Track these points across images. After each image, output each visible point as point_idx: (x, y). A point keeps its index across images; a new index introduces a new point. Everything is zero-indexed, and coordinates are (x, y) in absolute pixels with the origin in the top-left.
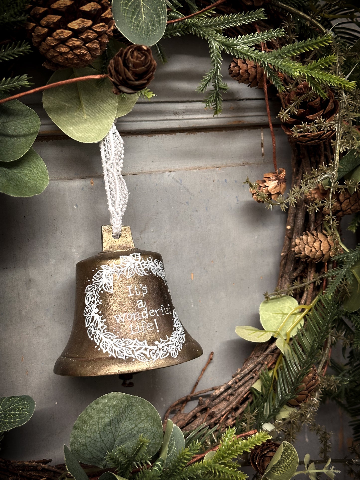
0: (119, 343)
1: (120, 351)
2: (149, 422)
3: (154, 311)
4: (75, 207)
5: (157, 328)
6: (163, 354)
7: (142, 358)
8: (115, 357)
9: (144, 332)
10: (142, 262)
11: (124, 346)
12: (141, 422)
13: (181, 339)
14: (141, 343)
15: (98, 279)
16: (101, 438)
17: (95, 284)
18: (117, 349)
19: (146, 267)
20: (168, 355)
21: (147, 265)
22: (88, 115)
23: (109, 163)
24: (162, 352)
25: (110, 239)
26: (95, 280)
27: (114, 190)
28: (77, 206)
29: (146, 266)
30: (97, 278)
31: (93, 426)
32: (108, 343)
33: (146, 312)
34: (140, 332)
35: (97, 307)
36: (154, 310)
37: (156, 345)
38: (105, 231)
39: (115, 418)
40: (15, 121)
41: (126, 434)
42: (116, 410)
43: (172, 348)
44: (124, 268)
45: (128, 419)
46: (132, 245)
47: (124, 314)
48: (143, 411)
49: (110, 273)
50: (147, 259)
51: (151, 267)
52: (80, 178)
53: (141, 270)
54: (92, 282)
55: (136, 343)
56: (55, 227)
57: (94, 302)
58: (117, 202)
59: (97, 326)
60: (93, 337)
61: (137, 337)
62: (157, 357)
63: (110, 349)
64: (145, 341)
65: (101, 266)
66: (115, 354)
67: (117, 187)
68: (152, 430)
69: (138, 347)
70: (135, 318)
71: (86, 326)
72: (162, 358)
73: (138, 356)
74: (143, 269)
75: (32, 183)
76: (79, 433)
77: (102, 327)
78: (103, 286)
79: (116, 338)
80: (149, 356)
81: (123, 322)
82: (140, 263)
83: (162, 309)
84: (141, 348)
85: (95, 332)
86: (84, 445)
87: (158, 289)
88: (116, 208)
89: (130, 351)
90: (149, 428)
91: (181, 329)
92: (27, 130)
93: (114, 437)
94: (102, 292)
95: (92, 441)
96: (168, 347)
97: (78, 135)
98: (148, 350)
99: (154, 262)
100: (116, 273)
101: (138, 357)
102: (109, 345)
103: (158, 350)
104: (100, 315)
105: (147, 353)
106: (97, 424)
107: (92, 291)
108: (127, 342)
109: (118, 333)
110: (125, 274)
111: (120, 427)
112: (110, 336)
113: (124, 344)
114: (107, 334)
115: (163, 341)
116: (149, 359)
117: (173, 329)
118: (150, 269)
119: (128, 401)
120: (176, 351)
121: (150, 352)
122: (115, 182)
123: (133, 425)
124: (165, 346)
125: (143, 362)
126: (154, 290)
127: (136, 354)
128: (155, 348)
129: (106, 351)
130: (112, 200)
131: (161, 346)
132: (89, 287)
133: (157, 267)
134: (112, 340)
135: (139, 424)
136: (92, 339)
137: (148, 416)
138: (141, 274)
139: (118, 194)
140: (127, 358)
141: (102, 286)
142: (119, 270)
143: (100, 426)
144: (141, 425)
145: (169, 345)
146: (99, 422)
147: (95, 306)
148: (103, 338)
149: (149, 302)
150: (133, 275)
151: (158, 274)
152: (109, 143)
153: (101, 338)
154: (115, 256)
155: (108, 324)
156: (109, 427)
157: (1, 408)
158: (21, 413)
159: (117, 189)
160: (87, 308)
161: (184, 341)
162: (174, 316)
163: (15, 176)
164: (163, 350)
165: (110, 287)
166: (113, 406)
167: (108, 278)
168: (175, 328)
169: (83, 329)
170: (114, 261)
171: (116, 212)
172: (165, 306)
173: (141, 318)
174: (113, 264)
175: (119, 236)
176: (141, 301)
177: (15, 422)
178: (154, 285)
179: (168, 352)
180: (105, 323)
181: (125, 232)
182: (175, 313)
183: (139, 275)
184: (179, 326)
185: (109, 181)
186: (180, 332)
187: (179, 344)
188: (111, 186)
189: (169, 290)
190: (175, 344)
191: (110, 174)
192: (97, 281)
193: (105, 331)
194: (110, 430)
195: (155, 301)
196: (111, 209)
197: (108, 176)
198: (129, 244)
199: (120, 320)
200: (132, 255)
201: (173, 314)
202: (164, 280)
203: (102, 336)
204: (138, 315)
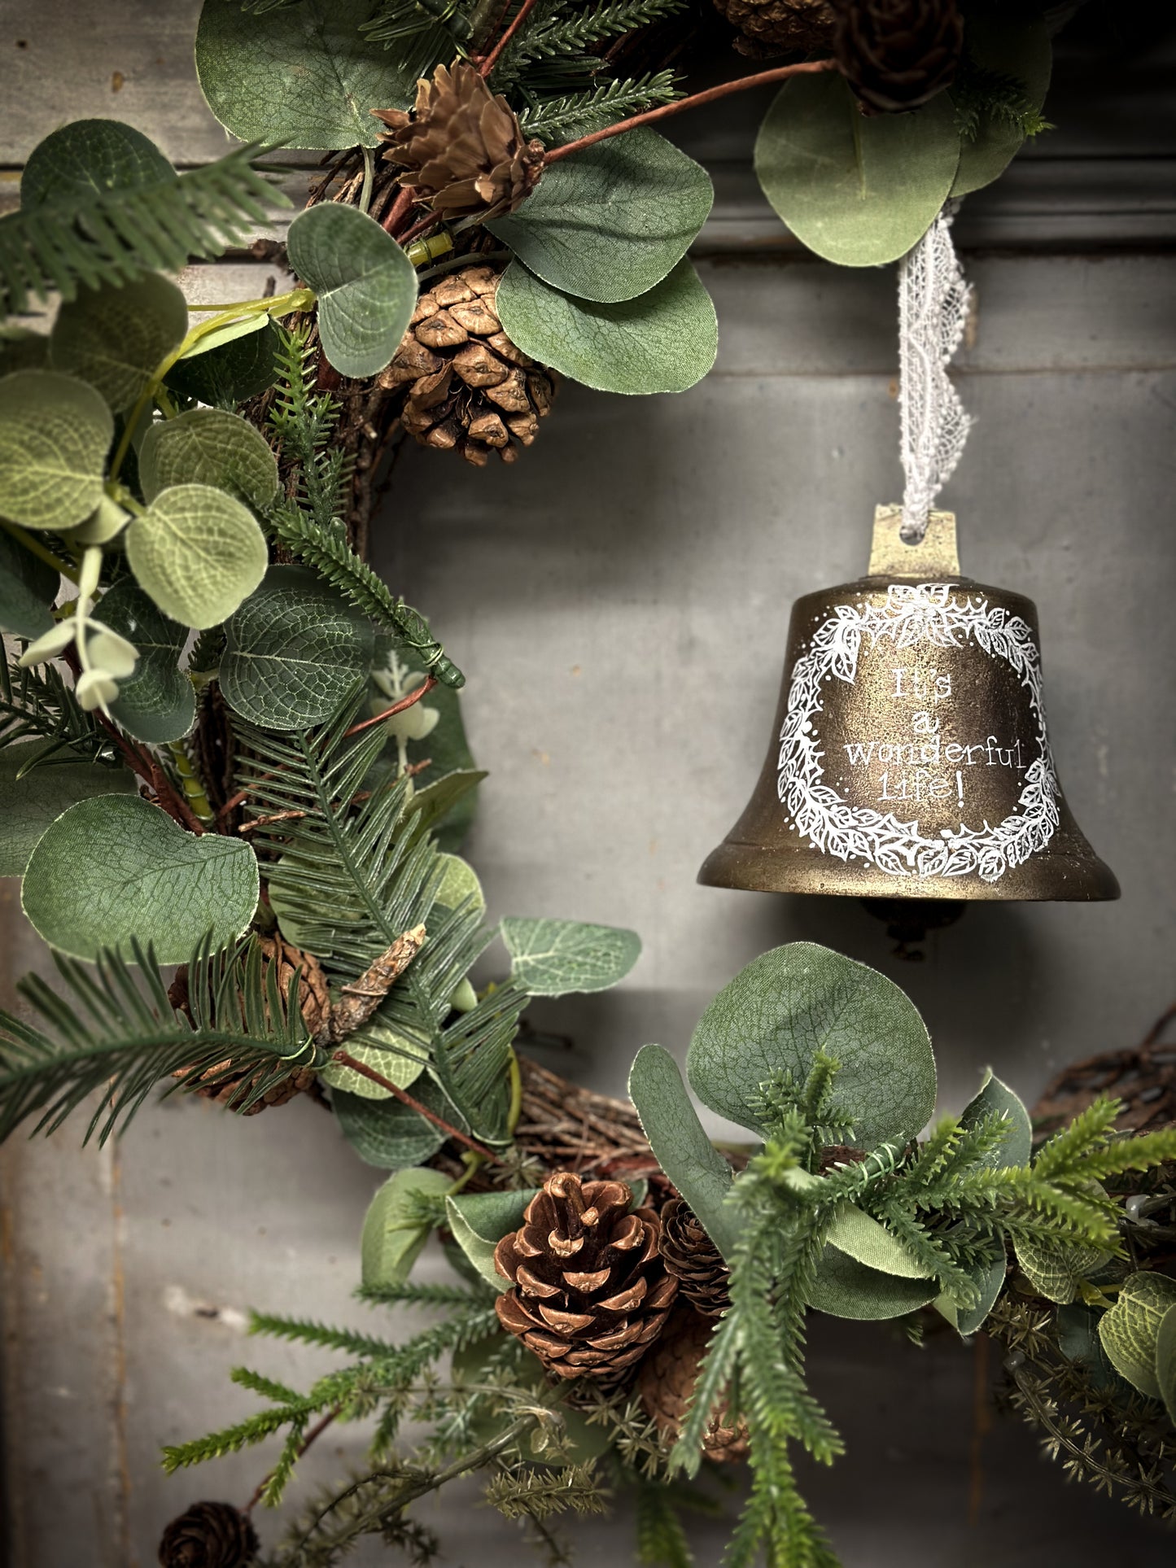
0: (843, 819)
1: (840, 837)
2: (899, 1044)
3: (960, 748)
4: (835, 454)
5: (961, 795)
6: (953, 865)
7: (891, 864)
8: (823, 851)
9: (918, 800)
10: (949, 608)
11: (854, 828)
12: (877, 1039)
13: (1030, 839)
14: (900, 826)
15: (822, 644)
16: (763, 1056)
17: (814, 655)
18: (834, 833)
19: (959, 624)
20: (968, 869)
21: (965, 618)
22: (873, 188)
23: (917, 325)
24: (954, 859)
25: (894, 544)
26: (817, 646)
27: (919, 405)
28: (841, 452)
29: (961, 620)
30: (822, 640)
31: (746, 1022)
32: (817, 813)
33: (936, 748)
34: (905, 797)
35: (810, 719)
36: (963, 745)
37: (943, 839)
38: (883, 519)
39: (803, 1011)
40: (653, 198)
42: (809, 992)
43: (989, 855)
44: (894, 620)
45: (841, 1023)
46: (955, 567)
47: (872, 744)
48: (884, 1011)
49: (856, 628)
50: (969, 603)
51: (977, 626)
52: (857, 373)
53: (942, 630)
54: (809, 649)
55: (888, 825)
56: (775, 504)
57: (804, 705)
58: (922, 440)
59: (800, 769)
60: (786, 795)
61: (895, 809)
62: (933, 868)
63: (818, 831)
64: (915, 824)
65: (836, 609)
66: (826, 844)
67: (928, 398)
68: (905, 1068)
69: (888, 835)
70: (899, 758)
71: (780, 766)
72: (947, 874)
73: (883, 857)
74: (948, 628)
75: (666, 364)
76: (712, 1033)
77: (813, 771)
78: (833, 663)
79: (839, 805)
80: (911, 862)
81: (867, 763)
82: (942, 612)
83: (989, 749)
84: (898, 839)
85: (794, 784)
86: (719, 1065)
87: (990, 691)
88: (919, 455)
89: (865, 842)
90: (899, 1062)
91: (1044, 816)
92: (676, 222)
93: (800, 1063)
94: (828, 678)
95: (740, 1059)
96: (978, 850)
97: (833, 243)
98: (916, 848)
99: (991, 613)
100: (869, 630)
101: (881, 859)
102: (817, 819)
103: (946, 852)
104: (813, 739)
105: (910, 854)
106: (755, 1019)
107: (806, 675)
108: (863, 818)
109: (847, 790)
110: (893, 636)
111: (821, 1041)
112: (824, 797)
113: (855, 823)
114: (820, 790)
115: (969, 832)
116: (909, 869)
117: (1015, 809)
118: (972, 631)
119: (842, 974)
120: (999, 865)
121: (919, 852)
122: (924, 383)
123: (855, 1045)
124: (969, 846)
125: (890, 875)
126: (972, 692)
127: (878, 852)
128: (938, 845)
129: (805, 833)
130: (911, 432)
131: (956, 843)
132: (802, 664)
133: (1000, 630)
134: (828, 808)
135: (870, 1044)
136: (783, 800)
137: (896, 1028)
138: (939, 641)
139: (928, 415)
140: (853, 857)
141: (830, 661)
142: (879, 622)
143: (764, 1025)
144: (876, 1048)
145: (982, 845)
146: (762, 1014)
147: (807, 714)
148: (810, 801)
149: (951, 721)
150: (916, 640)
151: (997, 650)
152: (923, 268)
153: (804, 800)
154: (877, 585)
155: (828, 765)
156: (788, 1035)
157: (558, 944)
158: (599, 963)
159: (925, 402)
160: (791, 719)
161: (1042, 847)
162: (1033, 776)
163: (626, 341)
164: (961, 854)
165: (850, 667)
166: (799, 979)
167: (848, 641)
168: (1022, 810)
169: (771, 773)
170: (871, 596)
171: (920, 467)
172: (1004, 742)
173: (916, 762)
174: (867, 604)
175: (918, 538)
176: (927, 714)
177: (578, 979)
178: (977, 677)
179: (972, 864)
180: (821, 762)
181: (939, 528)
182: (1042, 770)
183: (933, 642)
184: (1044, 806)
185: (910, 379)
186: (1038, 821)
187: (1020, 850)
188: (913, 394)
189: (1032, 704)
190: (1006, 848)
191: (916, 360)
192: (820, 649)
193: (818, 782)
194: (791, 1041)
195: (969, 723)
196: (906, 457)
197: (910, 363)
198: (944, 563)
199: (859, 759)
200: (924, 586)
201: (1030, 771)
202: (1020, 671)
203: (806, 795)
204: (912, 751)
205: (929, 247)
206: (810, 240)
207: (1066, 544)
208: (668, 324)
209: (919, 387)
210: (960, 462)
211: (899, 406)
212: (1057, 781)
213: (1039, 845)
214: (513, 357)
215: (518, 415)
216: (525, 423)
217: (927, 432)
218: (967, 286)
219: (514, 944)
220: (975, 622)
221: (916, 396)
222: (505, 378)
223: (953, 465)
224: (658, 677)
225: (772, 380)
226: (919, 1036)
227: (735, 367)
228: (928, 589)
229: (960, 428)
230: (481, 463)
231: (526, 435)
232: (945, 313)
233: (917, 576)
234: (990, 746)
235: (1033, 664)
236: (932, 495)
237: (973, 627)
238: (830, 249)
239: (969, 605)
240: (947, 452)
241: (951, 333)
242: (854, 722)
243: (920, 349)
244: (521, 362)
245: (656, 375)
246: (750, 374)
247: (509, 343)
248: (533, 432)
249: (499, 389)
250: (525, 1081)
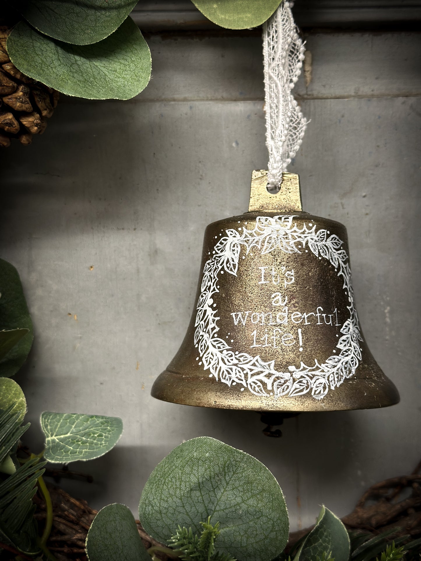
0: (229, 359)
1: (227, 371)
2: (265, 500)
3: (300, 315)
4: (234, 145)
5: (301, 344)
6: (296, 389)
7: (257, 389)
8: (217, 379)
9: (275, 347)
10: (293, 230)
11: (236, 365)
12: (252, 496)
13: (344, 370)
14: (263, 363)
15: (219, 252)
16: (184, 507)
17: (215, 259)
18: (224, 368)
19: (298, 239)
20: (305, 392)
21: (303, 236)
23: (273, 65)
24: (296, 385)
25: (263, 193)
26: (217, 253)
27: (276, 111)
28: (237, 144)
29: (300, 237)
30: (218, 250)
31: (172, 485)
32: (215, 355)
33: (286, 315)
34: (267, 345)
35: (212, 297)
36: (302, 313)
37: (290, 372)
38: (257, 179)
39: (207, 479)
41: (227, 511)
42: (209, 468)
43: (318, 382)
44: (260, 237)
45: (230, 487)
46: (298, 206)
47: (247, 313)
48: (255, 480)
49: (237, 242)
50: (305, 226)
51: (310, 240)
52: (245, 99)
53: (288, 243)
54: (212, 255)
55: (256, 363)
56: (201, 172)
57: (209, 289)
58: (278, 132)
59: (206, 327)
60: (198, 343)
61: (261, 353)
62: (283, 391)
63: (215, 366)
64: (273, 363)
65: (227, 231)
66: (219, 375)
67: (281, 107)
68: (270, 515)
69: (256, 370)
70: (263, 321)
71: (196, 325)
72: (292, 395)
73: (252, 384)
74: (292, 242)
75: (119, 84)
76: (153, 490)
77: (213, 329)
78: (225, 264)
79: (227, 350)
80: (269, 387)
81: (244, 324)
82: (288, 232)
83: (318, 315)
84: (262, 372)
85: (202, 336)
86: (157, 512)
87: (318, 279)
88: (276, 141)
89: (242, 374)
90: (266, 511)
91: (352, 355)
93: (206, 510)
94: (222, 272)
95: (170, 508)
96: (311, 378)
97: (223, 16)
98: (273, 377)
99: (318, 233)
100: (245, 244)
101: (251, 386)
102: (214, 359)
103: (291, 381)
104: (214, 309)
105: (269, 382)
106: (178, 483)
107: (210, 271)
108: (241, 359)
109: (232, 341)
110: (259, 247)
111: (218, 497)
112: (219, 345)
113: (237, 362)
114: (217, 341)
115: (306, 367)
116: (268, 392)
117: (334, 351)
118: (307, 243)
119: (229, 457)
120: (324, 388)
121: (275, 381)
122: (277, 97)
124: (305, 376)
125: (256, 396)
126: (307, 280)
127: (250, 381)
128: (287, 376)
129: (208, 368)
130: (272, 128)
132: (208, 264)
133: (324, 242)
134: (221, 352)
135: (248, 499)
136: (196, 346)
137: (263, 490)
138: (287, 249)
139: (281, 117)
140: (234, 384)
141: (223, 262)
142: (251, 238)
143: (183, 487)
144: (251, 502)
145: (314, 376)
146: (182, 481)
147: (210, 294)
148: (211, 347)
149: (294, 298)
150: (273, 249)
151: (322, 254)
152: (276, 31)
153: (208, 346)
154: (250, 217)
155: (222, 325)
156: (198, 493)
157: (73, 428)
158: (95, 441)
159: (279, 109)
160: (202, 296)
161: (351, 375)
162: (345, 330)
163: (94, 70)
164: (300, 382)
165: (234, 266)
166: (204, 460)
167: (233, 250)
168: (339, 351)
169: (192, 329)
170: (246, 223)
171: (276, 148)
172: (327, 310)
173: (274, 324)
174: (244, 228)
175: (277, 190)
176: (280, 294)
177: (81, 452)
178: (310, 271)
179: (307, 388)
180: (218, 323)
181: (289, 183)
182: (351, 326)
183: (284, 251)
184: (352, 348)
185: (271, 97)
186: (348, 358)
187: (338, 378)
188: (272, 105)
189: (344, 286)
190: (329, 377)
191: (273, 85)
192: (217, 255)
193: (216, 335)
194: (200, 498)
195: (306, 299)
196: (270, 143)
197: (270, 87)
198: (292, 204)
199: (240, 322)
200: (278, 216)
201: (344, 327)
202: (336, 267)
203: (209, 344)
204: (271, 317)
205: (279, 18)
206: (210, 15)
207: (364, 194)
208: (123, 61)
209: (275, 101)
210: (301, 146)
211: (264, 113)
212: (361, 332)
213: (350, 373)
214: (18, 76)
215: (26, 114)
216: (31, 119)
217: (280, 127)
218: (303, 42)
219: (47, 430)
220: (309, 238)
221: (274, 106)
222: (15, 90)
223: (297, 147)
224: (138, 271)
225: (197, 103)
226: (278, 495)
228: (280, 218)
229: (300, 126)
230: (5, 144)
231: (32, 126)
232: (291, 59)
233: (275, 211)
234: (319, 313)
235: (345, 263)
236: (285, 165)
237: (307, 241)
238: (221, 20)
239: (305, 228)
240: (293, 140)
241: (294, 70)
242: (237, 300)
243: (275, 78)
244: (24, 80)
246: (185, 100)
247: (14, 68)
248: (37, 125)
249: (10, 97)
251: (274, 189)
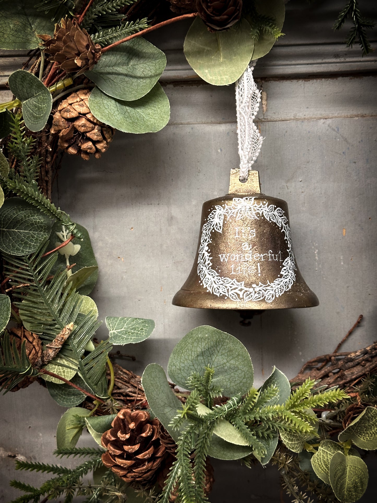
0: (218, 281)
1: (217, 288)
2: (240, 360)
3: (259, 255)
4: (219, 151)
5: (259, 272)
6: (256, 297)
7: (234, 297)
8: (211, 293)
9: (244, 274)
10: (254, 206)
11: (222, 284)
12: (232, 359)
13: (284, 287)
14: (238, 283)
15: (211, 219)
16: (193, 366)
17: (209, 223)
18: (215, 286)
19: (258, 211)
20: (261, 298)
21: (260, 209)
22: (224, 57)
23: (242, 106)
24: (256, 295)
25: (237, 183)
26: (210, 220)
27: (244, 134)
28: (221, 150)
29: (258, 210)
30: (211, 218)
31: (187, 354)
32: (210, 279)
33: (250, 255)
34: (240, 273)
35: (208, 246)
37: (253, 288)
38: (233, 174)
39: (206, 350)
40: (145, 63)
41: (218, 368)
42: (208, 343)
43: (269, 293)
44: (235, 210)
45: (220, 354)
46: (258, 190)
47: (228, 254)
48: (234, 349)
49: (222, 213)
51: (264, 211)
52: (226, 123)
53: (252, 213)
54: (207, 221)
55: (234, 283)
56: (199, 169)
57: (206, 241)
58: (245, 146)
59: (204, 263)
60: (200, 273)
61: (236, 277)
62: (249, 298)
63: (210, 286)
64: (243, 282)
65: (216, 207)
66: (212, 290)
67: (247, 131)
68: (243, 369)
69: (234, 287)
70: (237, 259)
71: (198, 262)
72: (254, 300)
73: (231, 295)
74: (254, 213)
75: (152, 122)
76: (176, 358)
77: (208, 264)
78: (215, 226)
79: (217, 276)
80: (241, 296)
81: (226, 261)
82: (252, 207)
83: (270, 255)
84: (237, 288)
85: (202, 268)
86: (178, 369)
87: (269, 234)
88: (245, 151)
89: (226, 289)
90: (240, 367)
91: (290, 278)
92: (153, 72)
94: (213, 231)
95: (186, 367)
96: (265, 291)
97: (211, 78)
98: (243, 291)
99: (269, 207)
100: (227, 214)
101: (231, 296)
102: (210, 282)
103: (254, 292)
104: (209, 253)
105: (241, 294)
106: (190, 352)
107: (206, 230)
108: (225, 281)
109: (220, 271)
110: (235, 216)
111: (213, 360)
112: (212, 273)
113: (222, 283)
114: (211, 271)
115: (262, 285)
116: (241, 299)
117: (279, 276)
118: (262, 213)
119: (219, 336)
120: (273, 296)
121: (244, 293)
123: (225, 361)
124: (262, 290)
125: (234, 301)
126: (263, 235)
127: (230, 293)
128: (251, 290)
129: (206, 286)
130: (242, 143)
131: (257, 289)
132: (205, 226)
133: (273, 212)
134: (214, 277)
135: (230, 360)
136: (199, 275)
137: (239, 355)
138: (251, 217)
139: (247, 137)
140: (221, 295)
141: (214, 225)
142: (230, 211)
143: (193, 355)
144: (232, 362)
145: (267, 290)
146: (192, 351)
147: (206, 244)
148: (207, 274)
149: (255, 245)
150: (243, 217)
151: (272, 219)
152: (243, 86)
153: (206, 275)
154: (229, 198)
155: (214, 262)
156: (202, 358)
157: (125, 326)
158: (139, 332)
159: (246, 133)
160: (202, 245)
161: (288, 289)
162: (286, 264)
163: (137, 114)
164: (259, 293)
165: (220, 227)
166: (205, 338)
167: (220, 218)
168: (281, 276)
169: (196, 265)
170: (227, 202)
171: (245, 155)
172: (275, 252)
173: (244, 260)
174: (225, 205)
175: (246, 180)
176: (247, 243)
177: (131, 339)
178: (265, 229)
179: (263, 296)
180: (212, 261)
181: (252, 176)
182: (289, 261)
183: (249, 218)
184: (290, 274)
185: (241, 125)
186: (287, 280)
187: (280, 290)
188: (242, 130)
189: (285, 238)
190: (275, 290)
191: (242, 118)
192: (210, 221)
193: (210, 268)
194: (203, 360)
195: (262, 246)
196: (240, 152)
197: (240, 119)
198: (255, 189)
199: (224, 260)
200: (246, 198)
201: (285, 262)
202: (280, 227)
203: (206, 273)
204: (242, 256)
205: (245, 78)
206: (203, 77)
207: (300, 180)
208: (153, 108)
209: (244, 127)
210: (260, 153)
211: (237, 134)
212: (296, 265)
213: (288, 288)
214: (95, 121)
215: (99, 142)
216: (102, 145)
217: (247, 143)
218: (260, 91)
219: (110, 327)
220: (264, 210)
221: (243, 131)
222: (93, 129)
223: (257, 154)
224: (161, 230)
225: (196, 125)
226: (247, 357)
227: (182, 122)
228: (247, 199)
229: (259, 141)
230: (87, 159)
231: (102, 149)
232: (252, 101)
233: (244, 194)
234: (270, 254)
235: (286, 224)
236: (250, 165)
237: (263, 212)
238: (211, 80)
239: (261, 204)
240: (255, 150)
241: (255, 108)
242: (222, 247)
243: (243, 114)
244: (98, 123)
245: (148, 126)
246: (188, 124)
247: (93, 116)
248: (105, 148)
249: (90, 133)
250: (115, 374)
251: (243, 180)
